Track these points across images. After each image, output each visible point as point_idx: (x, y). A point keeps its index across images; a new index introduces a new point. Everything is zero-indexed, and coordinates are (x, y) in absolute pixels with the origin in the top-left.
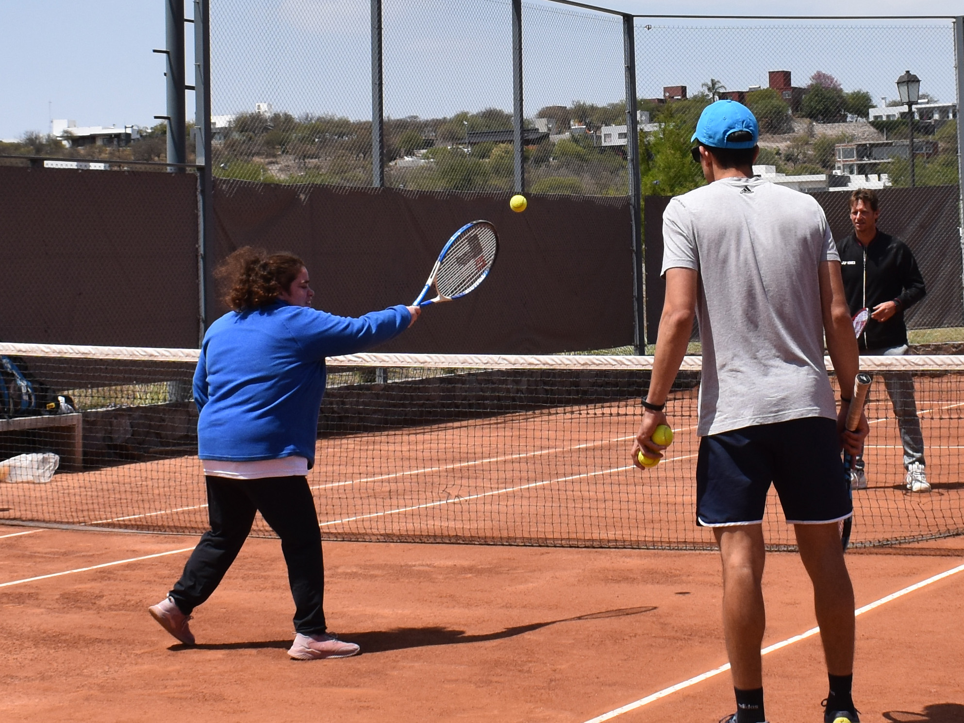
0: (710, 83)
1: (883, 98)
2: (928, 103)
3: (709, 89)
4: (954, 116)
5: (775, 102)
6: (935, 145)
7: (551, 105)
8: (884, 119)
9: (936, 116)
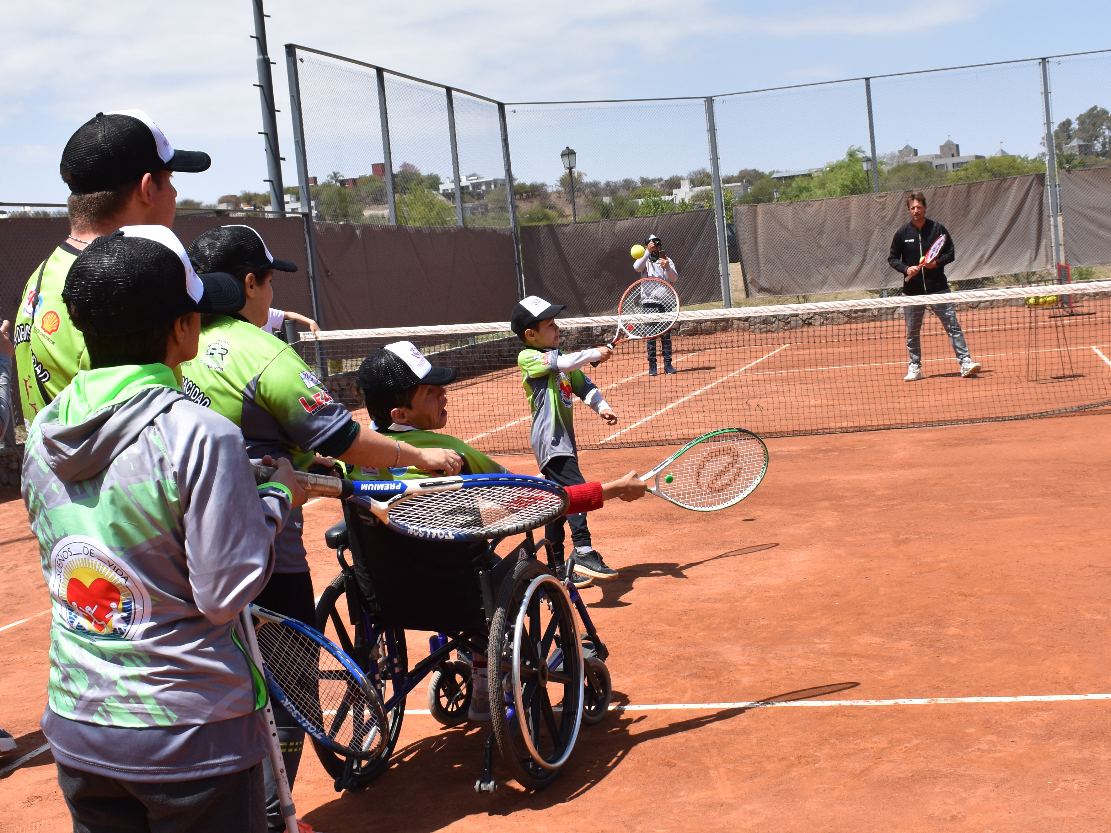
0: (333, 175)
1: (448, 178)
2: (477, 179)
3: (332, 178)
4: (495, 187)
5: (378, 184)
6: (486, 206)
7: (226, 194)
8: (450, 191)
9: (484, 188)
